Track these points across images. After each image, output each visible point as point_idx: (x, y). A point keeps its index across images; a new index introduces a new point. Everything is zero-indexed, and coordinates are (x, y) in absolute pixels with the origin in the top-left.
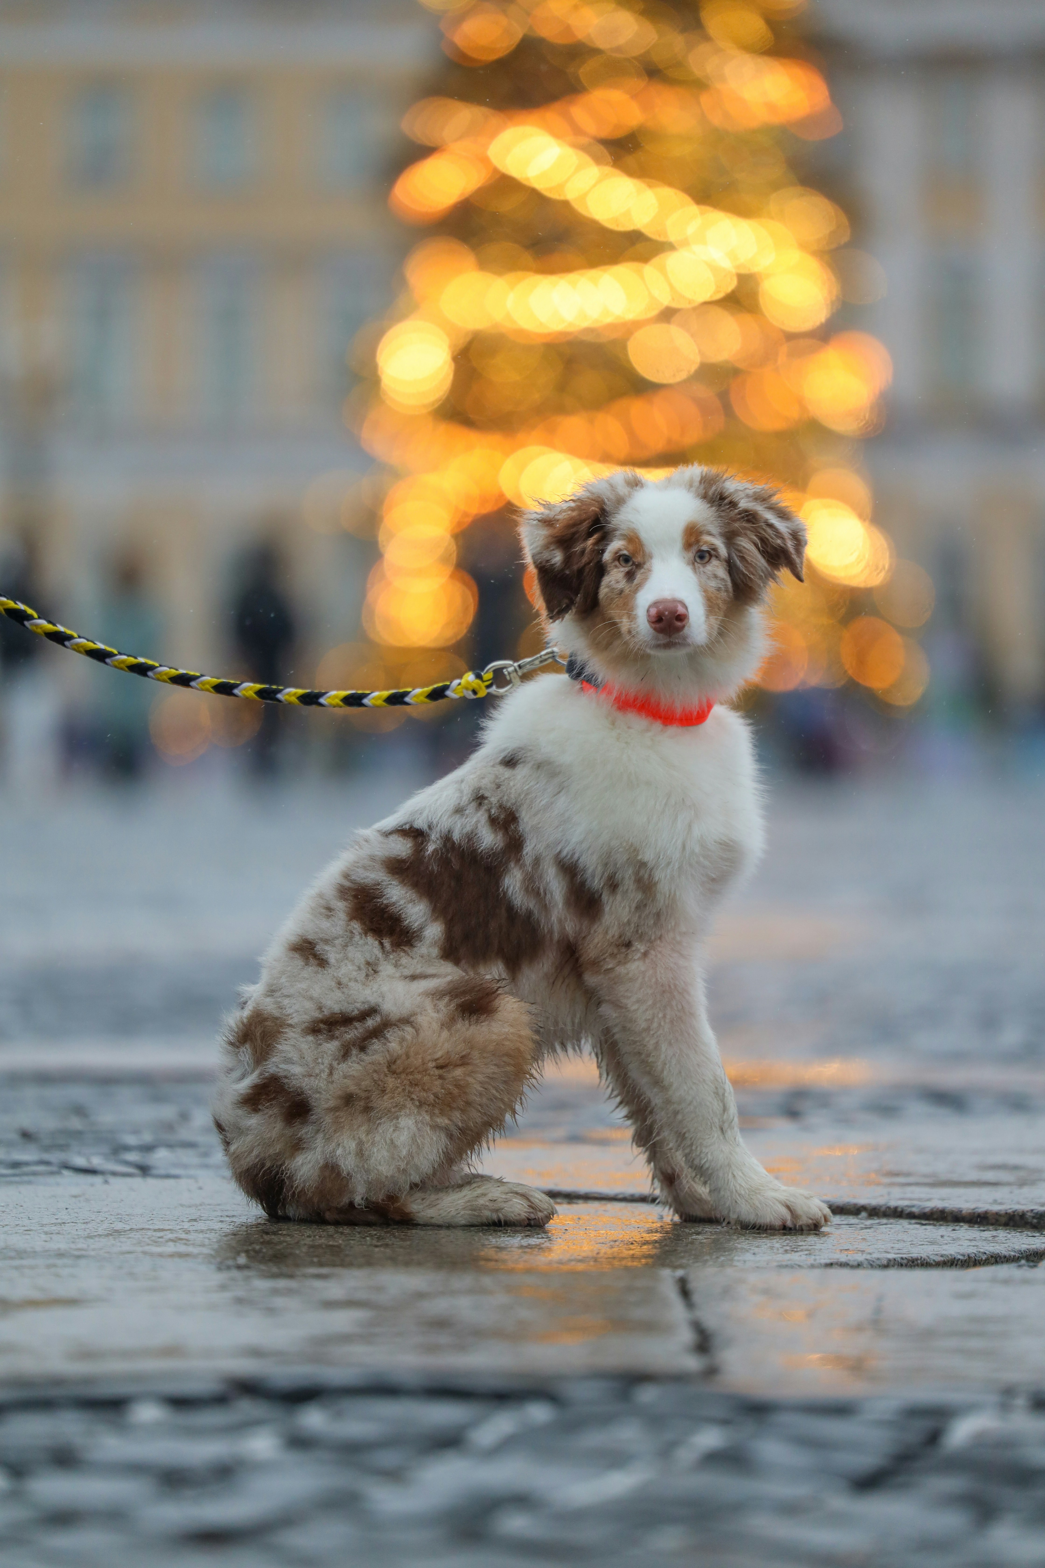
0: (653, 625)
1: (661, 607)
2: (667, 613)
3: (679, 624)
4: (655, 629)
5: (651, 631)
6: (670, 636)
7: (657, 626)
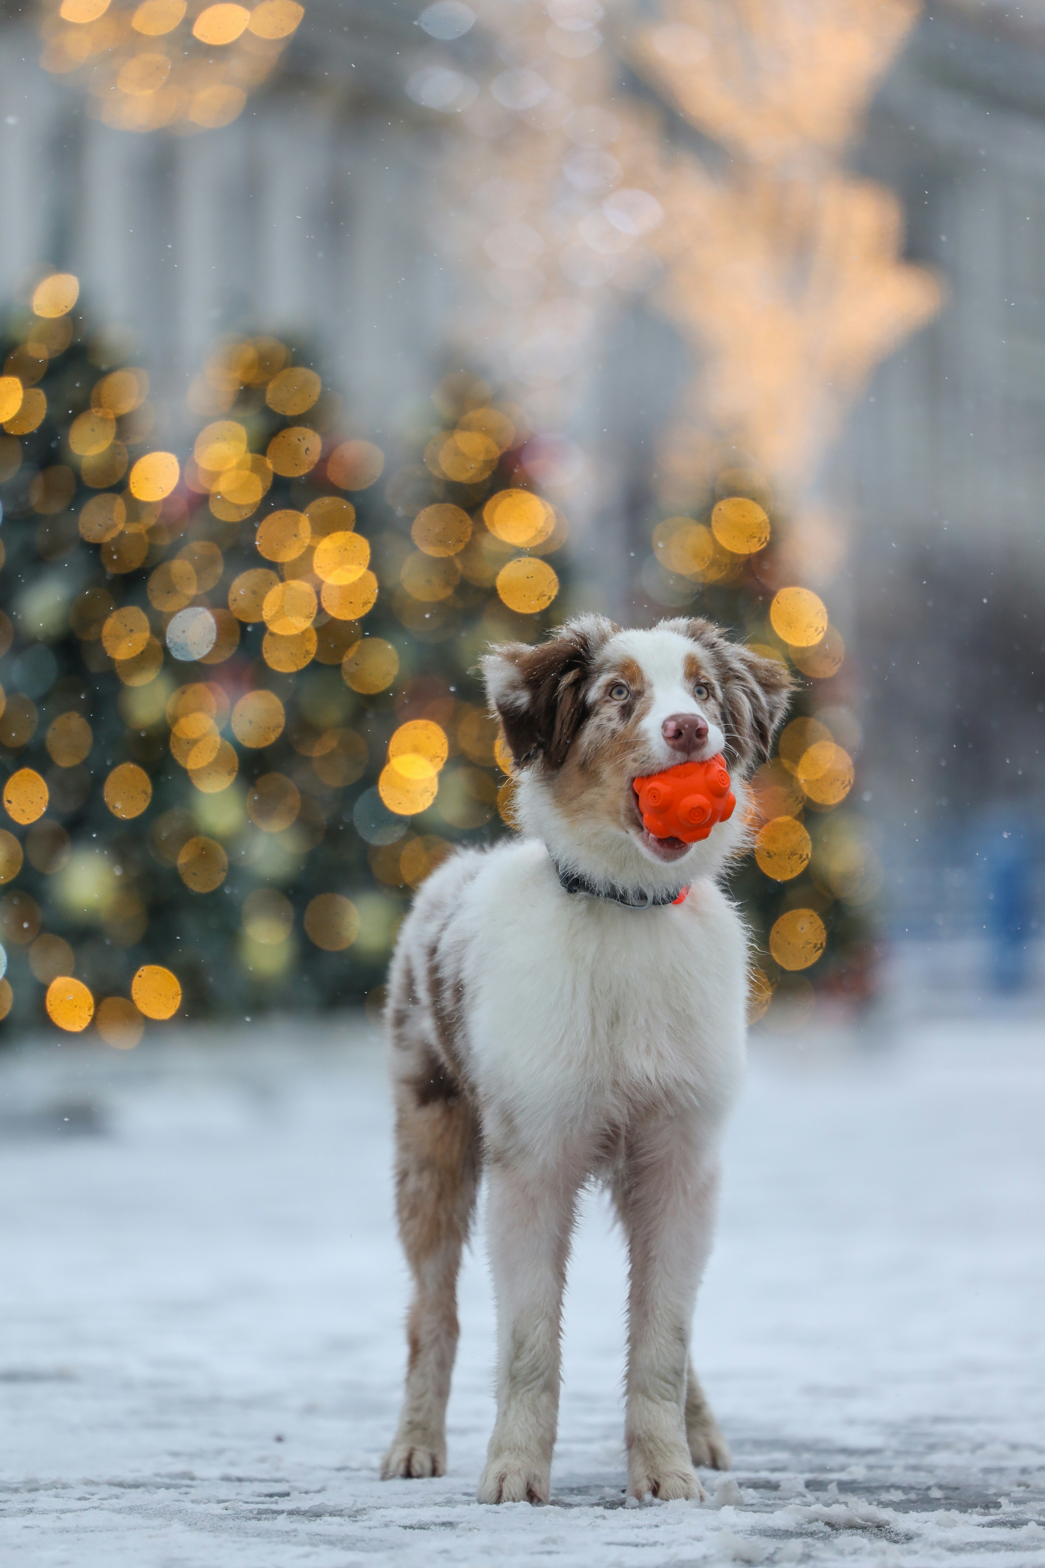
0: (671, 742)
1: (680, 720)
2: (687, 726)
3: (698, 741)
4: (674, 747)
5: (669, 749)
6: (689, 753)
7: (677, 742)
